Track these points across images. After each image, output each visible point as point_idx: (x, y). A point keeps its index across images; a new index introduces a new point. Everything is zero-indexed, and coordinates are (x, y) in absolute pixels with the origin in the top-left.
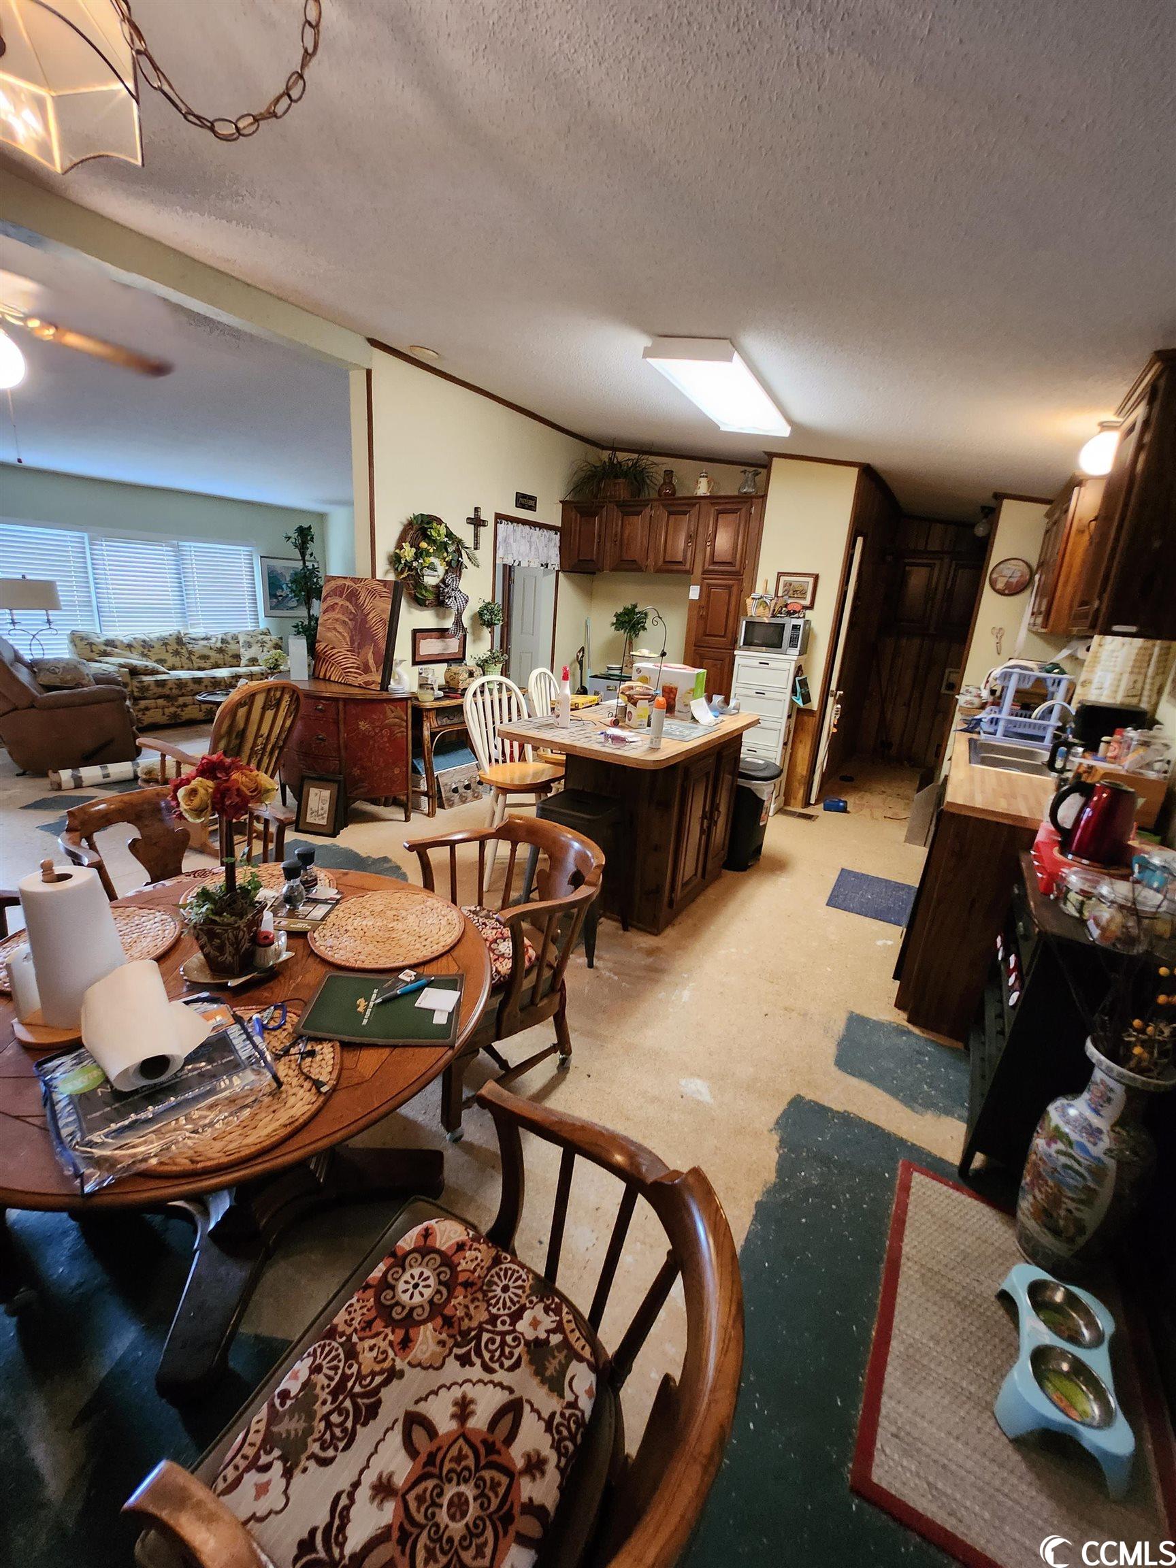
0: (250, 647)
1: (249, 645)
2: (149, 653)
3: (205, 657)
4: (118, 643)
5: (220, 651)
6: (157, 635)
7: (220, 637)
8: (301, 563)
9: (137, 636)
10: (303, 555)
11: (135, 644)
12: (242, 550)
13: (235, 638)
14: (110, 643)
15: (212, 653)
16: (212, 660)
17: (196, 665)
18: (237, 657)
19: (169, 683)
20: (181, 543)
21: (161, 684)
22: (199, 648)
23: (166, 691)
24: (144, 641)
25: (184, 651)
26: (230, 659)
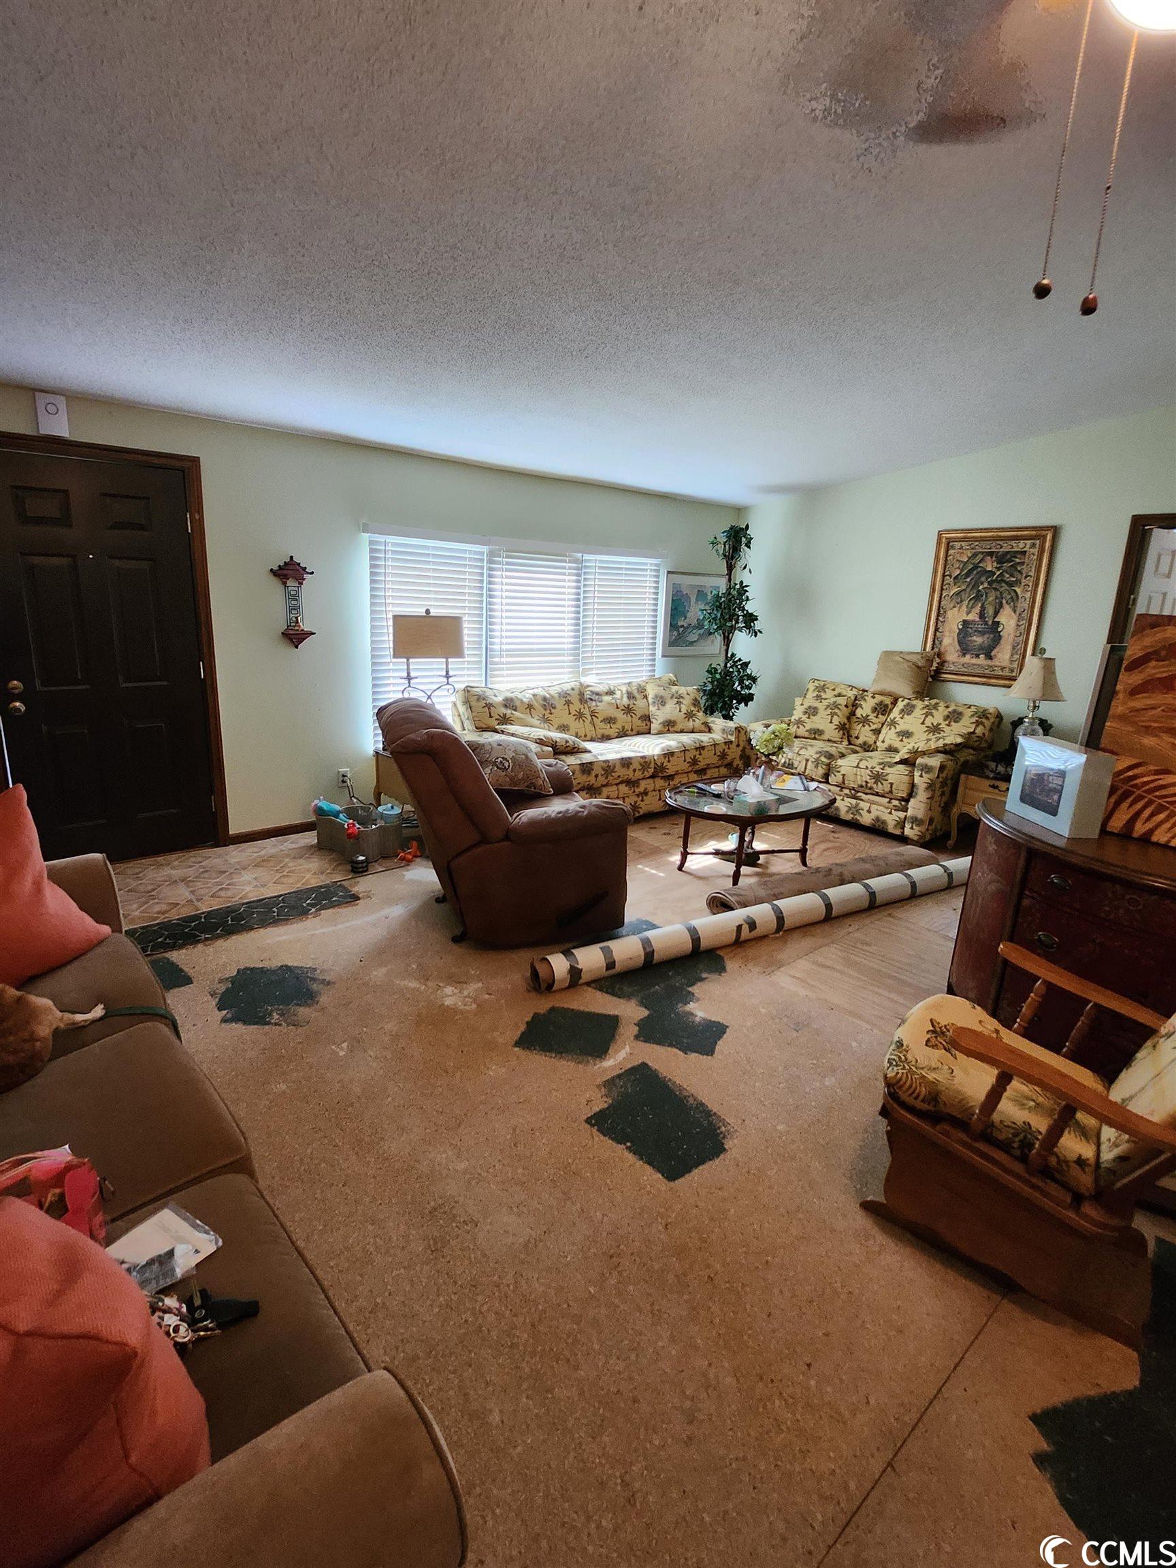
0: (663, 703)
1: (661, 701)
2: (551, 718)
3: (610, 720)
4: (518, 703)
5: (628, 710)
6: (558, 689)
7: (624, 689)
8: (724, 580)
9: (535, 691)
10: (730, 568)
11: (535, 704)
12: (650, 562)
13: (642, 690)
14: (509, 703)
15: (619, 715)
16: (619, 725)
17: (600, 732)
18: (647, 718)
19: (595, 767)
20: (587, 557)
21: (587, 768)
22: (604, 706)
23: (591, 779)
24: (545, 699)
25: (586, 712)
26: (639, 723)
